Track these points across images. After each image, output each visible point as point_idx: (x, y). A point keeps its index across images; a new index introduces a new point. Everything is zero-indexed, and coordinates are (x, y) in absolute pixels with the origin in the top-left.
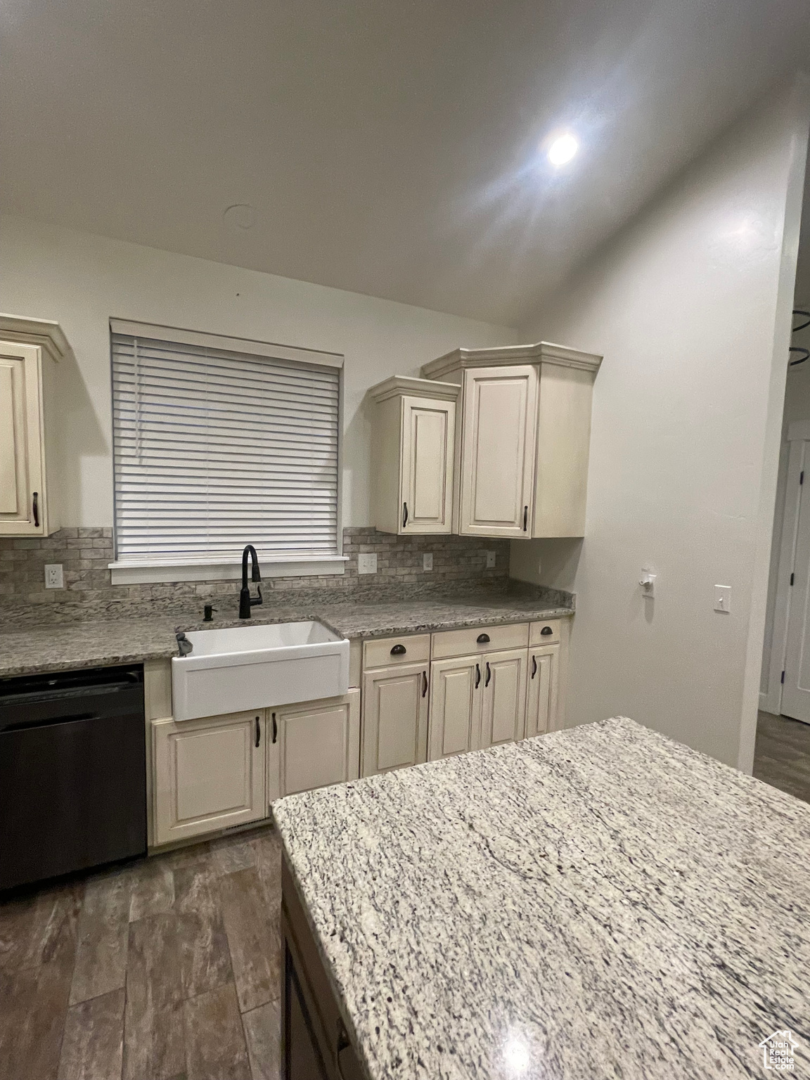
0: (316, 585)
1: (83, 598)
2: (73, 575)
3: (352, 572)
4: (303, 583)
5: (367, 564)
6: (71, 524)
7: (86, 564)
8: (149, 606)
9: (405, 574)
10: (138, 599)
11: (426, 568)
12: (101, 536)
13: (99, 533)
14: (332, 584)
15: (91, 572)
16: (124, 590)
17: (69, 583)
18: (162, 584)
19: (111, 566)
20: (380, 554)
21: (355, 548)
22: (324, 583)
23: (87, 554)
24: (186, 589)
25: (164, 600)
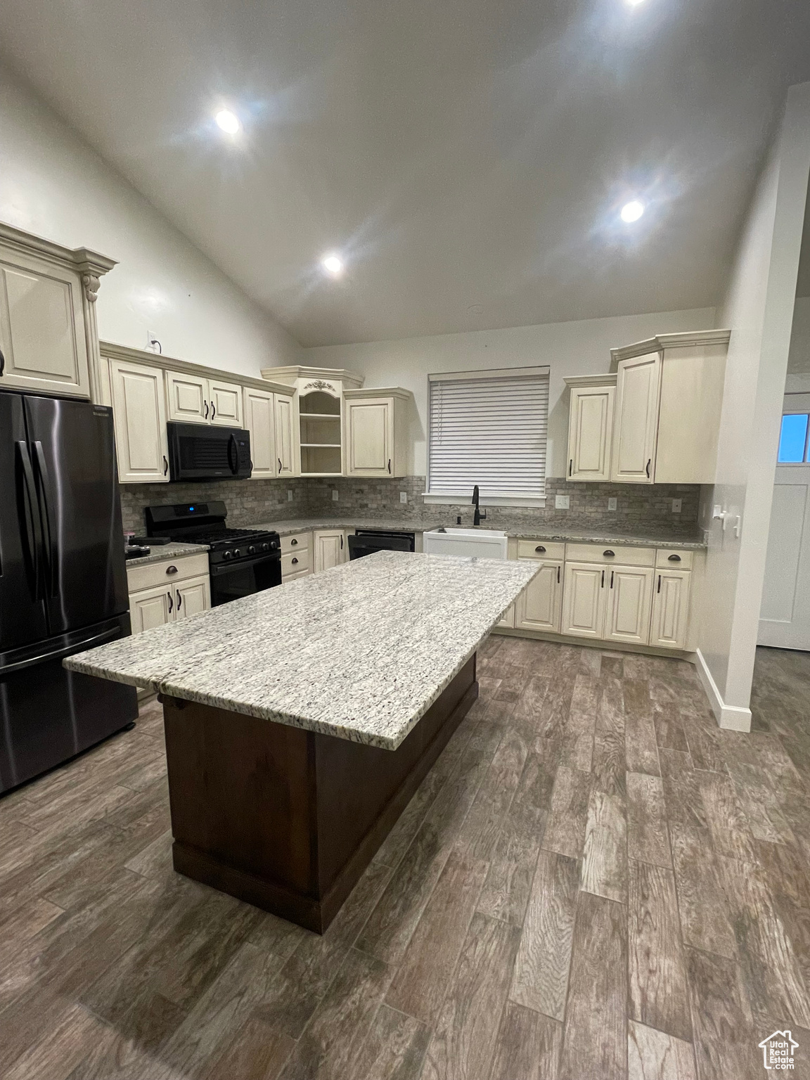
0: (526, 513)
1: (414, 508)
2: (410, 498)
3: (551, 507)
4: (518, 511)
5: (562, 502)
6: (410, 474)
7: (415, 493)
8: (438, 516)
9: (592, 511)
10: (434, 512)
11: (610, 509)
12: (421, 480)
13: (420, 479)
14: (537, 513)
15: (417, 496)
16: (428, 506)
17: (409, 501)
18: (445, 505)
19: (423, 494)
20: (573, 496)
21: (553, 491)
22: (532, 512)
23: (416, 488)
24: (456, 509)
25: (444, 513)
